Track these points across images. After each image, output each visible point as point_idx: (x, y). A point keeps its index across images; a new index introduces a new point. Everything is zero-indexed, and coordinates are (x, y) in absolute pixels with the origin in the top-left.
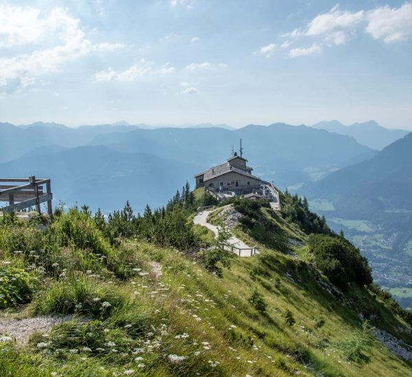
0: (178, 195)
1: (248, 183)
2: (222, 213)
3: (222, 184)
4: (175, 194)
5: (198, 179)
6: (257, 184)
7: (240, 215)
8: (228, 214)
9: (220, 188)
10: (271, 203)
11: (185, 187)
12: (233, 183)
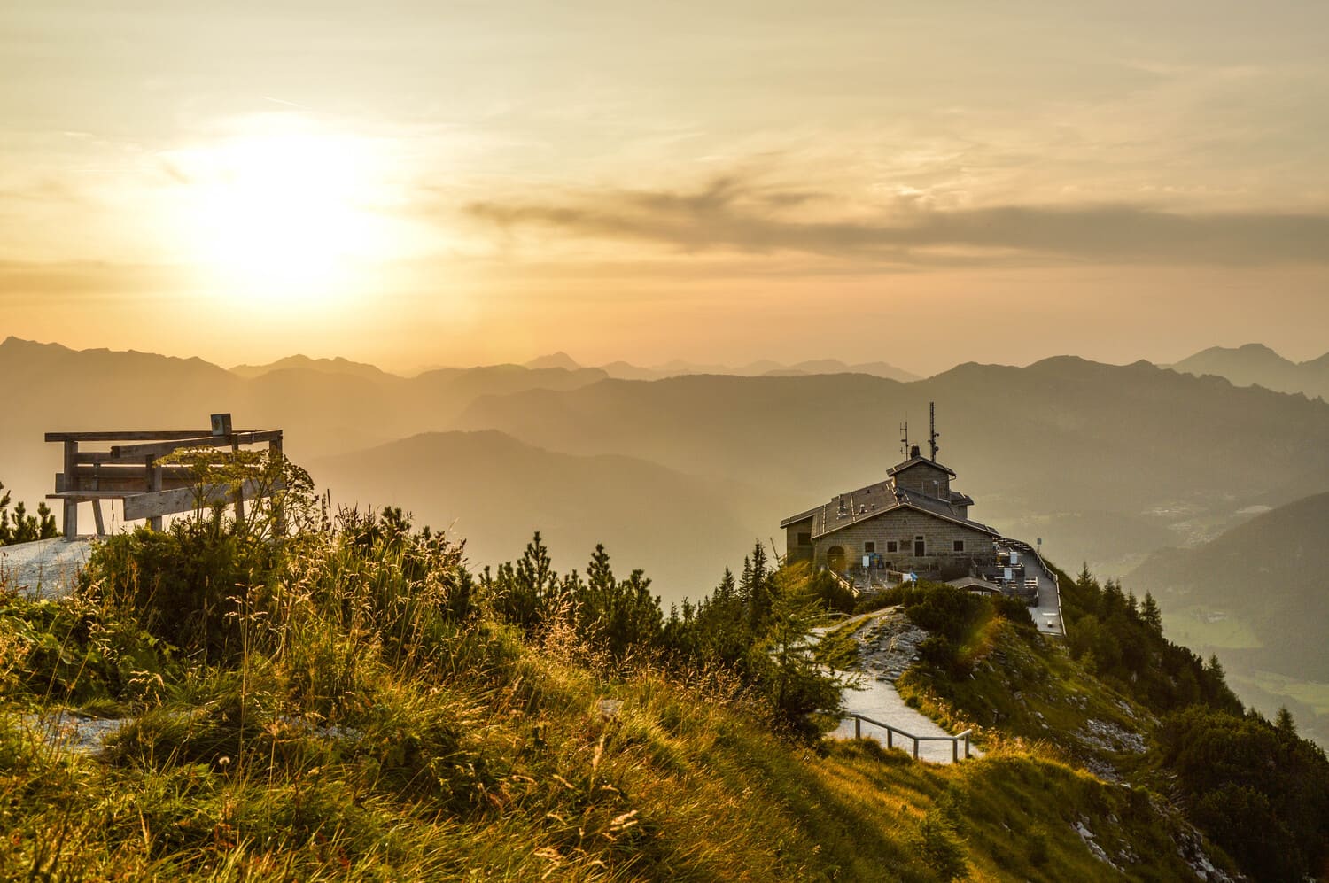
0: (728, 582)
1: (959, 546)
2: (867, 631)
3: (870, 547)
4: (719, 582)
5: (796, 532)
6: (985, 549)
7: (922, 635)
8: (883, 633)
9: (866, 561)
10: (1032, 611)
11: (751, 557)
12: (906, 545)
